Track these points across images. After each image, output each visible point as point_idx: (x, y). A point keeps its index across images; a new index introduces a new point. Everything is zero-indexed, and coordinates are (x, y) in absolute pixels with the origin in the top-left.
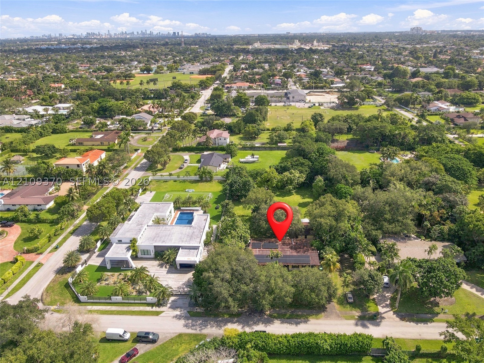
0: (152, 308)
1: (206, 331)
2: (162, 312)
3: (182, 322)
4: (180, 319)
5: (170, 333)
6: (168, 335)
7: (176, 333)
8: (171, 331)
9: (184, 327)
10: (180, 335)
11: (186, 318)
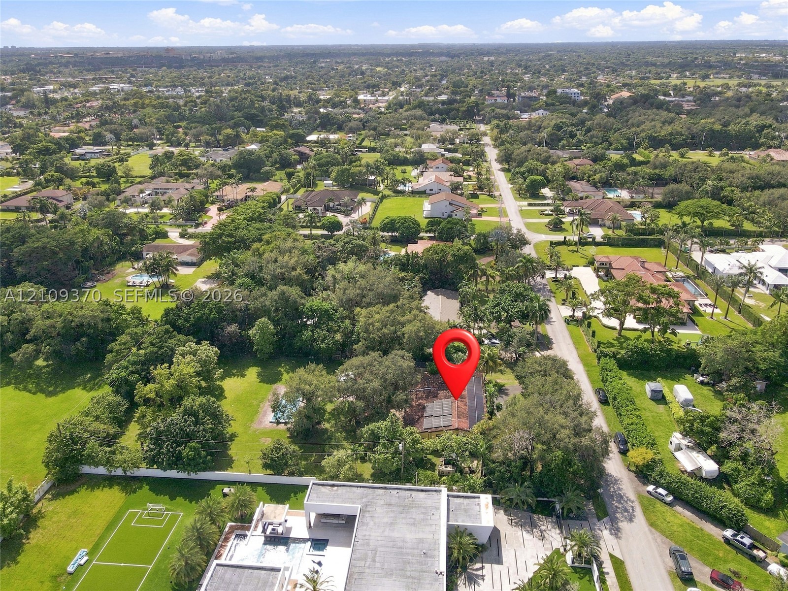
0: (608, 573)
1: (631, 495)
2: (611, 556)
3: (624, 525)
4: (618, 530)
5: (655, 539)
6: (659, 540)
7: (651, 531)
8: (650, 537)
9: (633, 522)
10: (652, 524)
11: (614, 521)
